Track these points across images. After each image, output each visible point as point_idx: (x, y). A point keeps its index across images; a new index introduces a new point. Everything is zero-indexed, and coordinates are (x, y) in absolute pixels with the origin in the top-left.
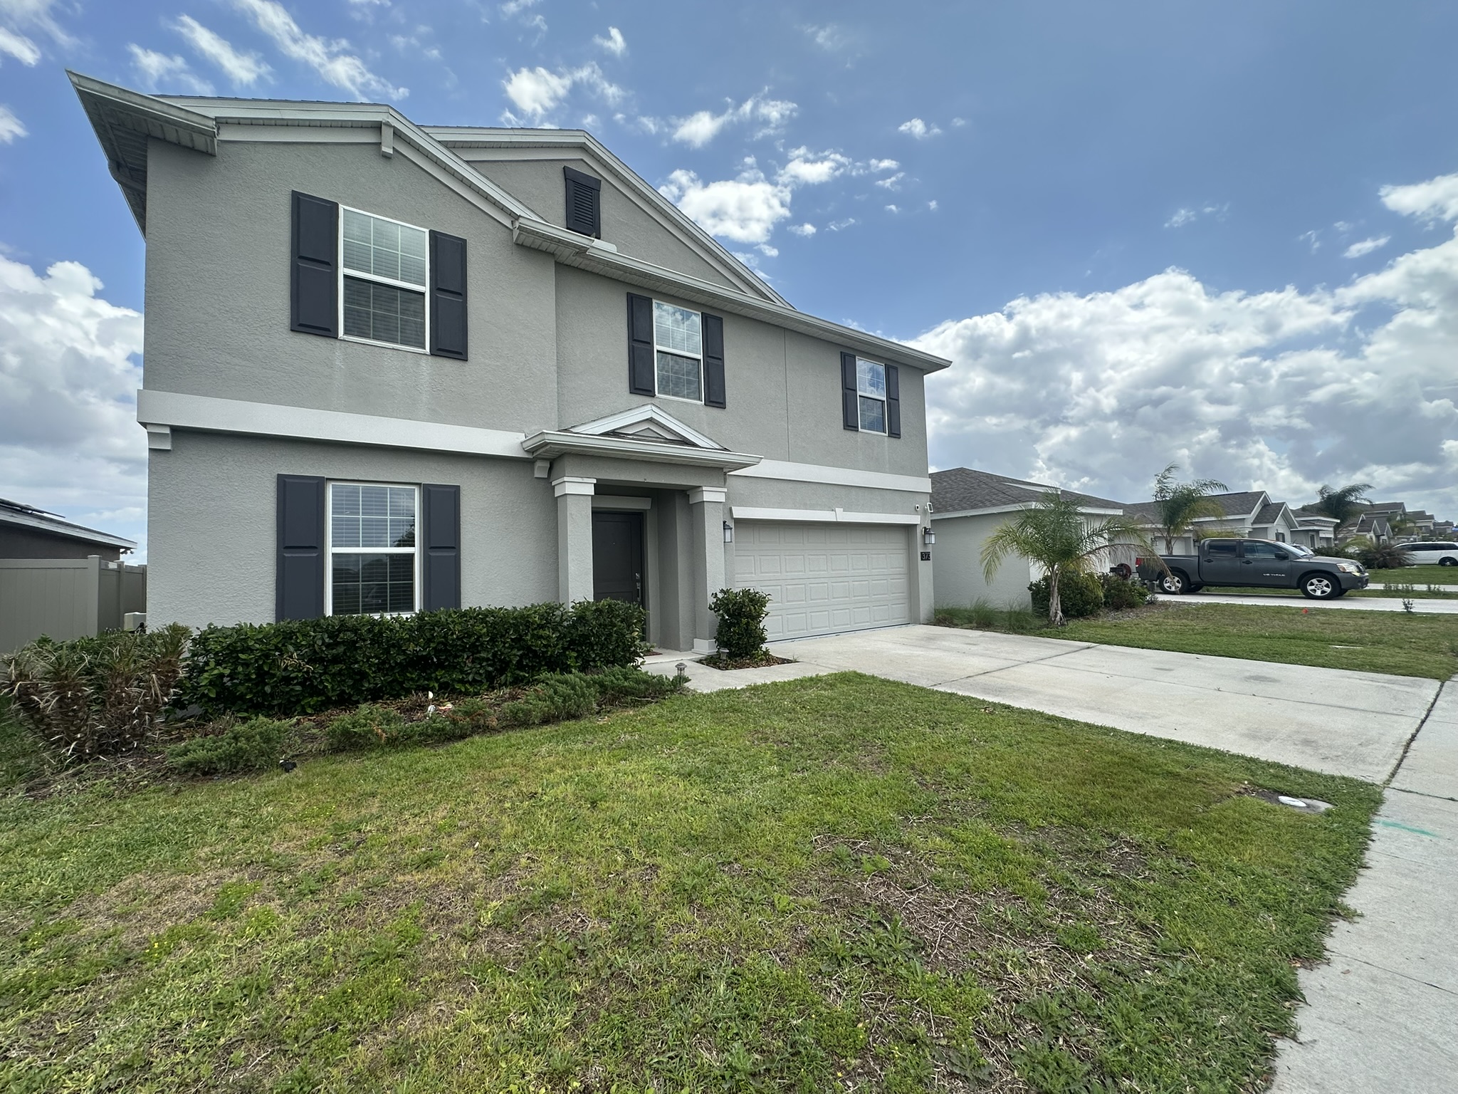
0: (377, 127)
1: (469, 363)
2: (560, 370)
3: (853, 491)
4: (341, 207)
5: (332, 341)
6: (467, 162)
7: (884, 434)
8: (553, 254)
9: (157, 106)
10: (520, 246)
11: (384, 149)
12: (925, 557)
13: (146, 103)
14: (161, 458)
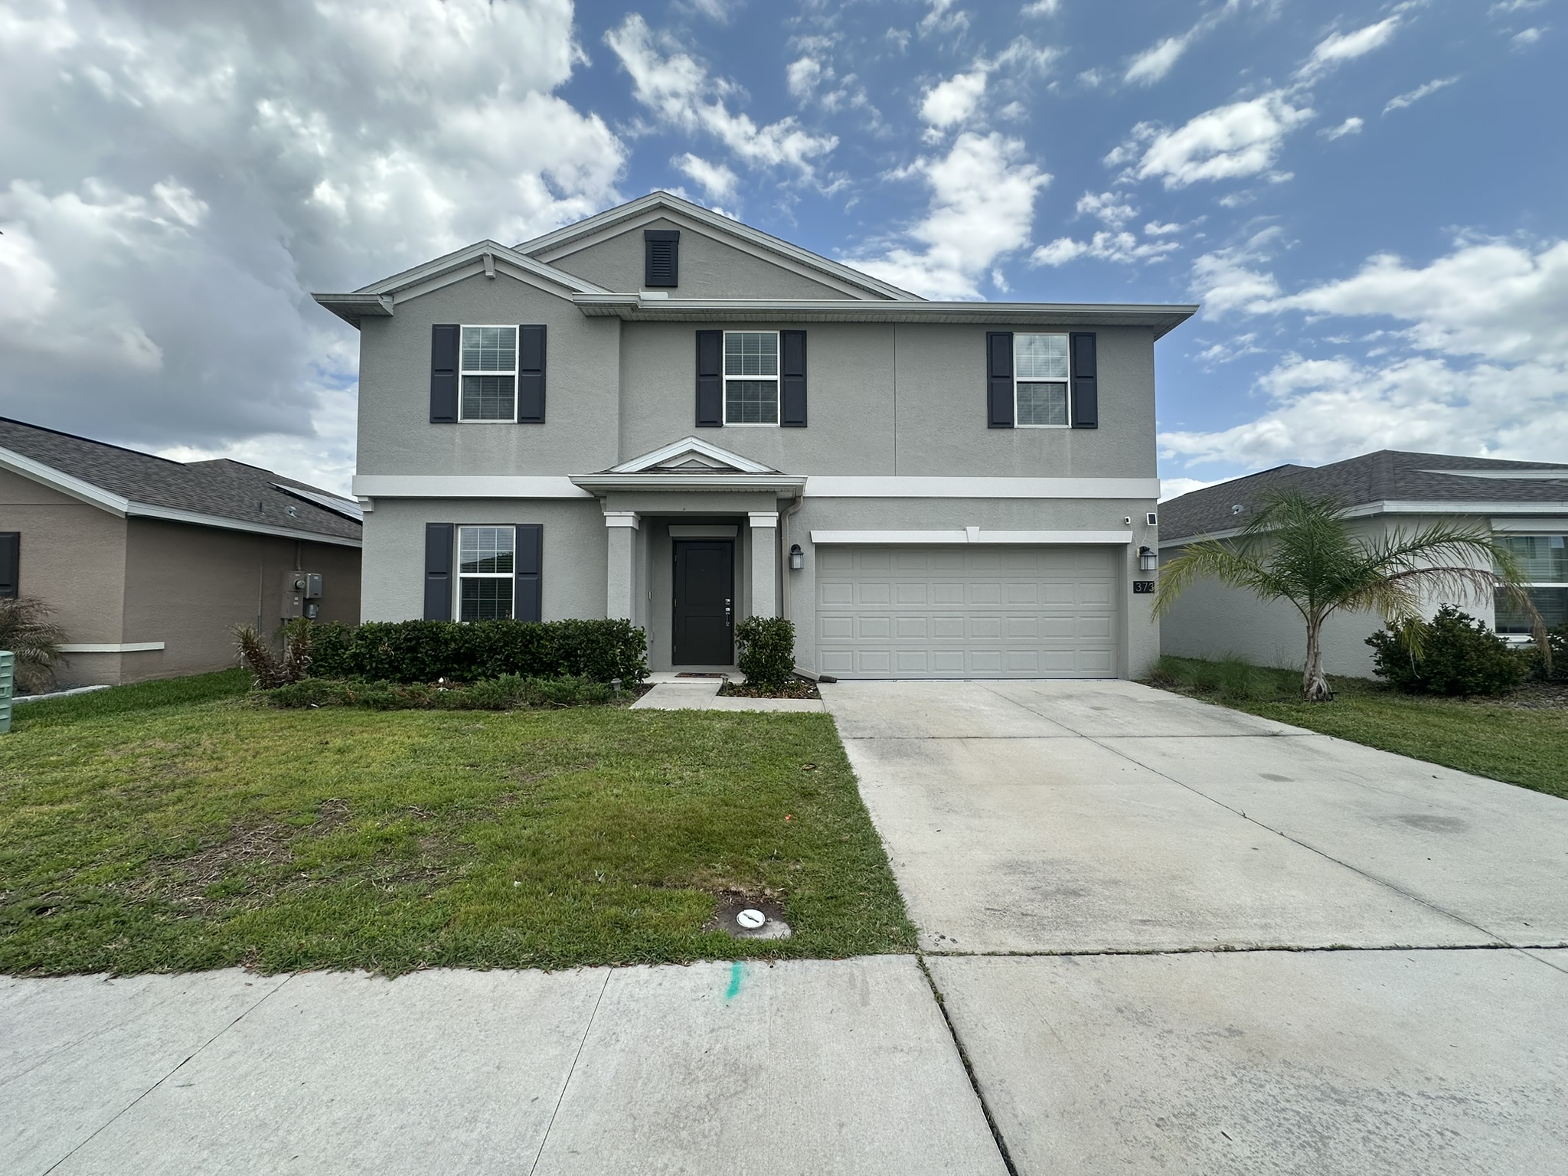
0: (480, 259)
1: (546, 425)
2: (622, 415)
3: (1002, 505)
4: (462, 326)
5: (453, 425)
6: (547, 264)
7: (1065, 426)
8: (618, 316)
9: (359, 298)
10: (589, 317)
11: (487, 274)
12: (1142, 588)
13: (350, 298)
14: (369, 516)
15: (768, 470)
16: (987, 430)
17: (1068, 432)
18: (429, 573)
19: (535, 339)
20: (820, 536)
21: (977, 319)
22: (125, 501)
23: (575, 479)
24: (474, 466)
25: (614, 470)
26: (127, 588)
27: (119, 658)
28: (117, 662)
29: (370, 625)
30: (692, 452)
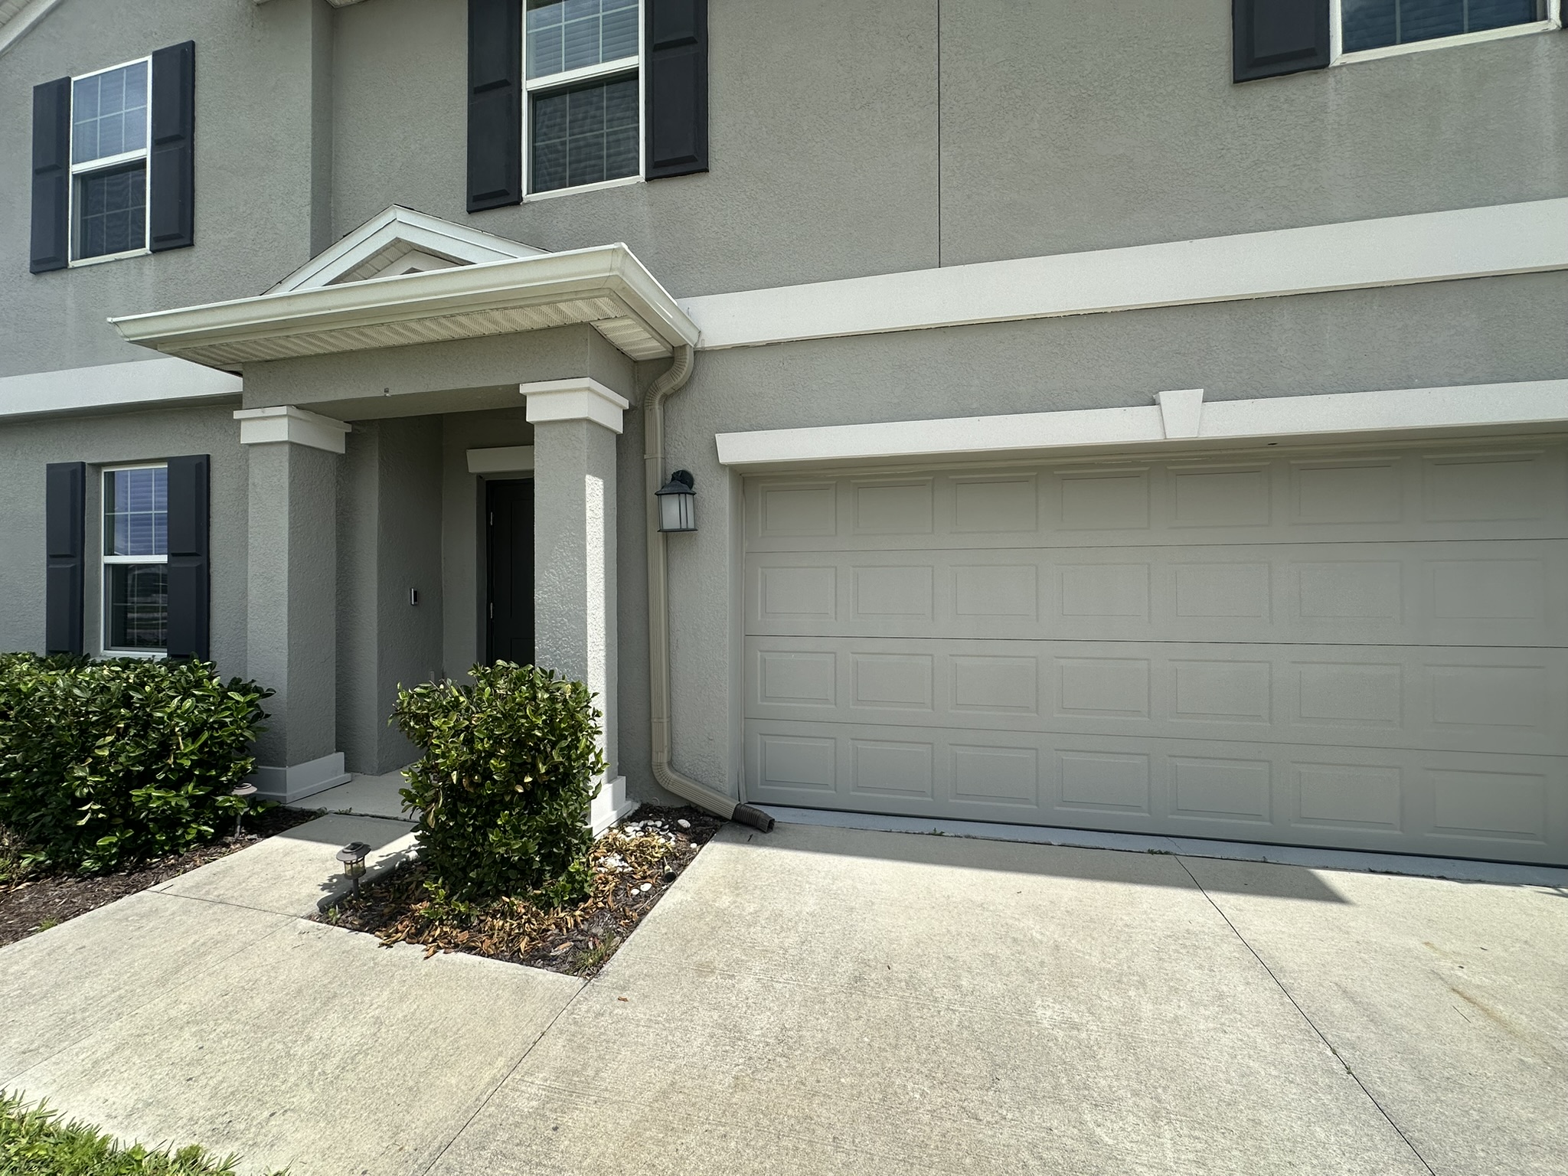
1: (196, 248)
4: (72, 79)
5: (63, 274)
16: (1229, 90)
18: (54, 556)
20: (742, 449)
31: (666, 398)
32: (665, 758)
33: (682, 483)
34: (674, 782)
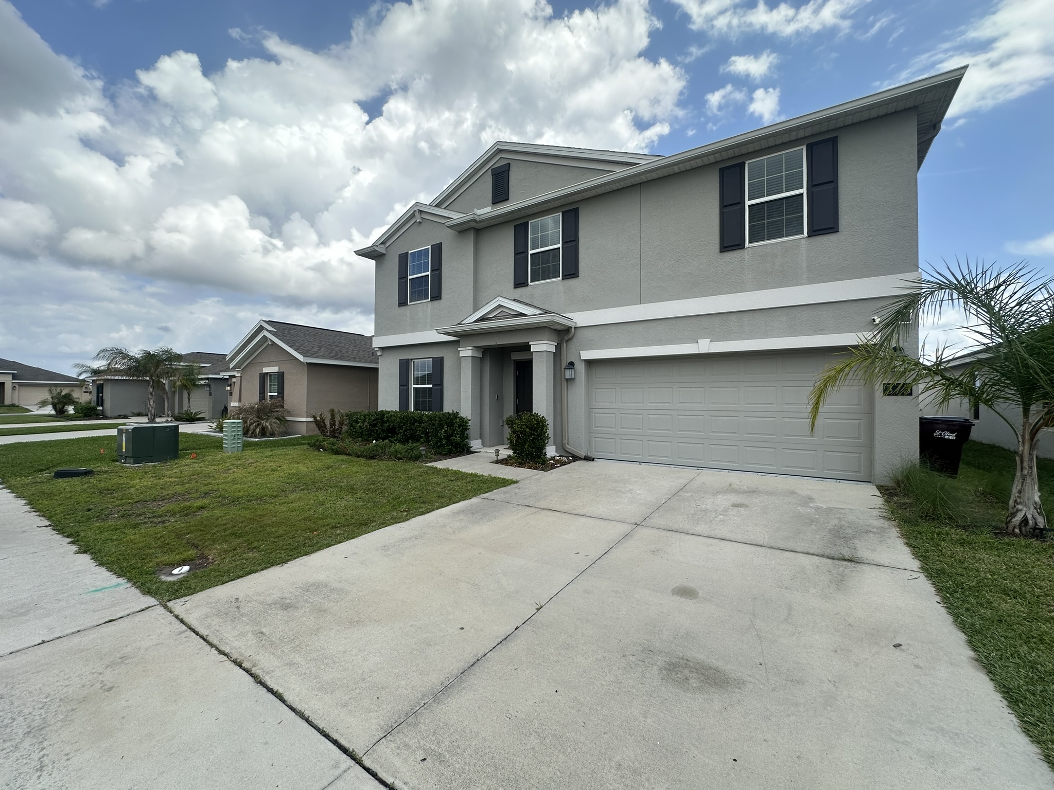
0: (415, 214)
1: (442, 299)
4: (409, 252)
5: (406, 307)
6: (443, 208)
7: (801, 236)
11: (418, 221)
15: (539, 312)
16: (719, 254)
17: (803, 241)
18: (401, 385)
19: (437, 249)
20: (587, 355)
21: (706, 161)
22: (302, 357)
23: (438, 331)
24: (414, 327)
25: (462, 323)
26: (308, 394)
27: (305, 423)
28: (305, 425)
29: (382, 411)
30: (500, 306)
31: (567, 341)
32: (566, 442)
33: (572, 364)
34: (569, 448)
